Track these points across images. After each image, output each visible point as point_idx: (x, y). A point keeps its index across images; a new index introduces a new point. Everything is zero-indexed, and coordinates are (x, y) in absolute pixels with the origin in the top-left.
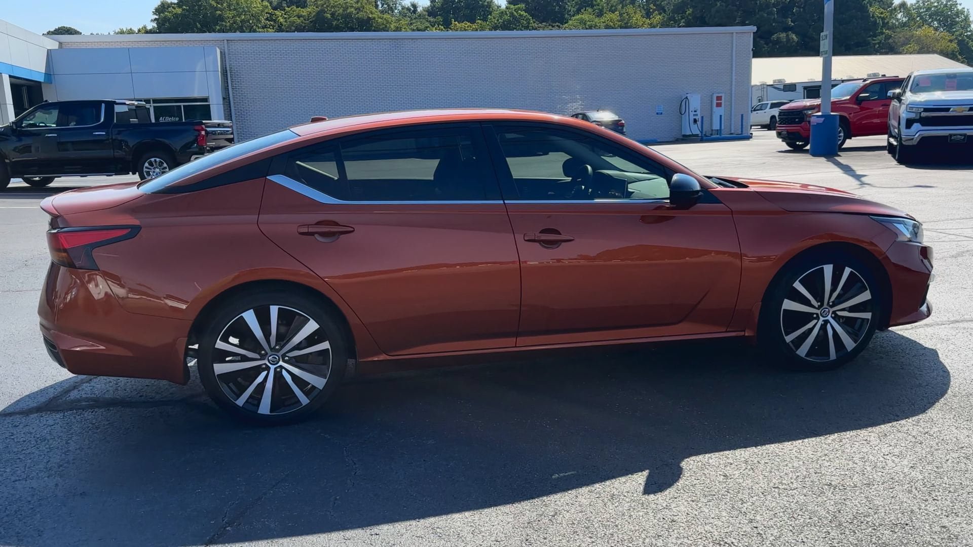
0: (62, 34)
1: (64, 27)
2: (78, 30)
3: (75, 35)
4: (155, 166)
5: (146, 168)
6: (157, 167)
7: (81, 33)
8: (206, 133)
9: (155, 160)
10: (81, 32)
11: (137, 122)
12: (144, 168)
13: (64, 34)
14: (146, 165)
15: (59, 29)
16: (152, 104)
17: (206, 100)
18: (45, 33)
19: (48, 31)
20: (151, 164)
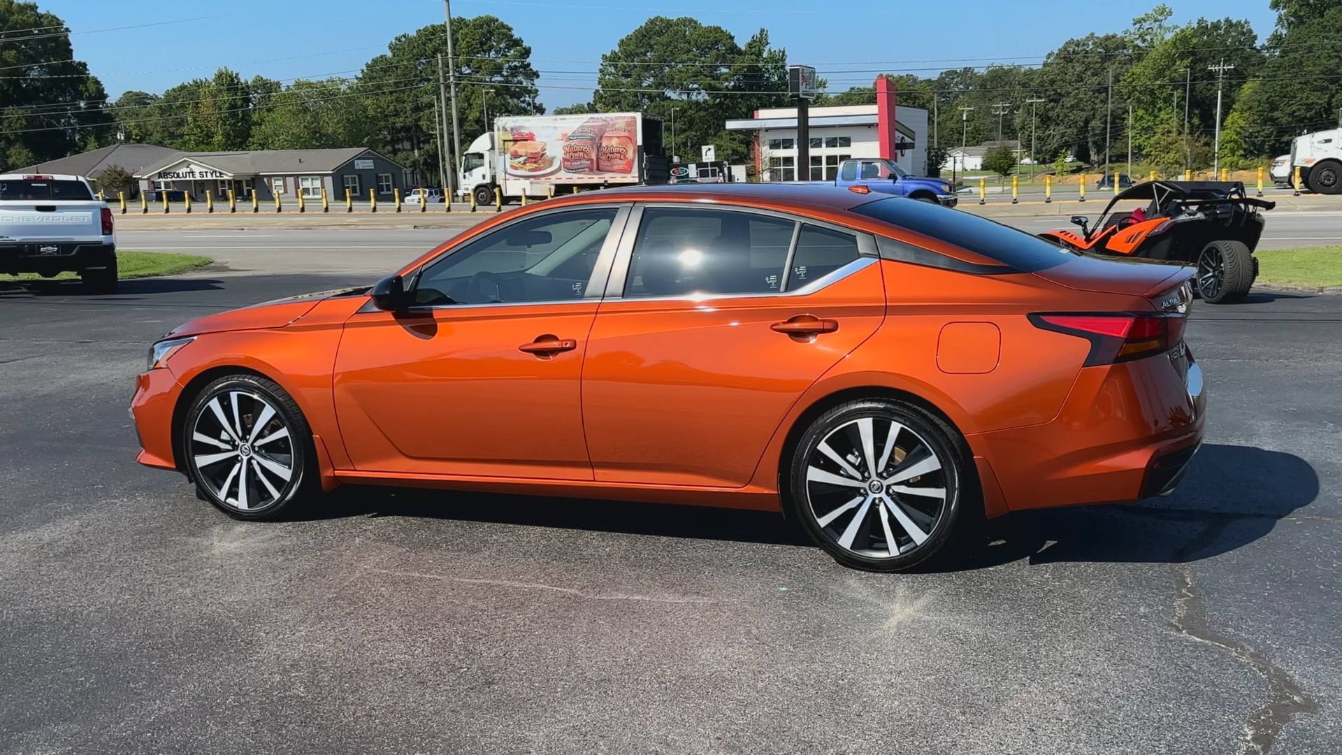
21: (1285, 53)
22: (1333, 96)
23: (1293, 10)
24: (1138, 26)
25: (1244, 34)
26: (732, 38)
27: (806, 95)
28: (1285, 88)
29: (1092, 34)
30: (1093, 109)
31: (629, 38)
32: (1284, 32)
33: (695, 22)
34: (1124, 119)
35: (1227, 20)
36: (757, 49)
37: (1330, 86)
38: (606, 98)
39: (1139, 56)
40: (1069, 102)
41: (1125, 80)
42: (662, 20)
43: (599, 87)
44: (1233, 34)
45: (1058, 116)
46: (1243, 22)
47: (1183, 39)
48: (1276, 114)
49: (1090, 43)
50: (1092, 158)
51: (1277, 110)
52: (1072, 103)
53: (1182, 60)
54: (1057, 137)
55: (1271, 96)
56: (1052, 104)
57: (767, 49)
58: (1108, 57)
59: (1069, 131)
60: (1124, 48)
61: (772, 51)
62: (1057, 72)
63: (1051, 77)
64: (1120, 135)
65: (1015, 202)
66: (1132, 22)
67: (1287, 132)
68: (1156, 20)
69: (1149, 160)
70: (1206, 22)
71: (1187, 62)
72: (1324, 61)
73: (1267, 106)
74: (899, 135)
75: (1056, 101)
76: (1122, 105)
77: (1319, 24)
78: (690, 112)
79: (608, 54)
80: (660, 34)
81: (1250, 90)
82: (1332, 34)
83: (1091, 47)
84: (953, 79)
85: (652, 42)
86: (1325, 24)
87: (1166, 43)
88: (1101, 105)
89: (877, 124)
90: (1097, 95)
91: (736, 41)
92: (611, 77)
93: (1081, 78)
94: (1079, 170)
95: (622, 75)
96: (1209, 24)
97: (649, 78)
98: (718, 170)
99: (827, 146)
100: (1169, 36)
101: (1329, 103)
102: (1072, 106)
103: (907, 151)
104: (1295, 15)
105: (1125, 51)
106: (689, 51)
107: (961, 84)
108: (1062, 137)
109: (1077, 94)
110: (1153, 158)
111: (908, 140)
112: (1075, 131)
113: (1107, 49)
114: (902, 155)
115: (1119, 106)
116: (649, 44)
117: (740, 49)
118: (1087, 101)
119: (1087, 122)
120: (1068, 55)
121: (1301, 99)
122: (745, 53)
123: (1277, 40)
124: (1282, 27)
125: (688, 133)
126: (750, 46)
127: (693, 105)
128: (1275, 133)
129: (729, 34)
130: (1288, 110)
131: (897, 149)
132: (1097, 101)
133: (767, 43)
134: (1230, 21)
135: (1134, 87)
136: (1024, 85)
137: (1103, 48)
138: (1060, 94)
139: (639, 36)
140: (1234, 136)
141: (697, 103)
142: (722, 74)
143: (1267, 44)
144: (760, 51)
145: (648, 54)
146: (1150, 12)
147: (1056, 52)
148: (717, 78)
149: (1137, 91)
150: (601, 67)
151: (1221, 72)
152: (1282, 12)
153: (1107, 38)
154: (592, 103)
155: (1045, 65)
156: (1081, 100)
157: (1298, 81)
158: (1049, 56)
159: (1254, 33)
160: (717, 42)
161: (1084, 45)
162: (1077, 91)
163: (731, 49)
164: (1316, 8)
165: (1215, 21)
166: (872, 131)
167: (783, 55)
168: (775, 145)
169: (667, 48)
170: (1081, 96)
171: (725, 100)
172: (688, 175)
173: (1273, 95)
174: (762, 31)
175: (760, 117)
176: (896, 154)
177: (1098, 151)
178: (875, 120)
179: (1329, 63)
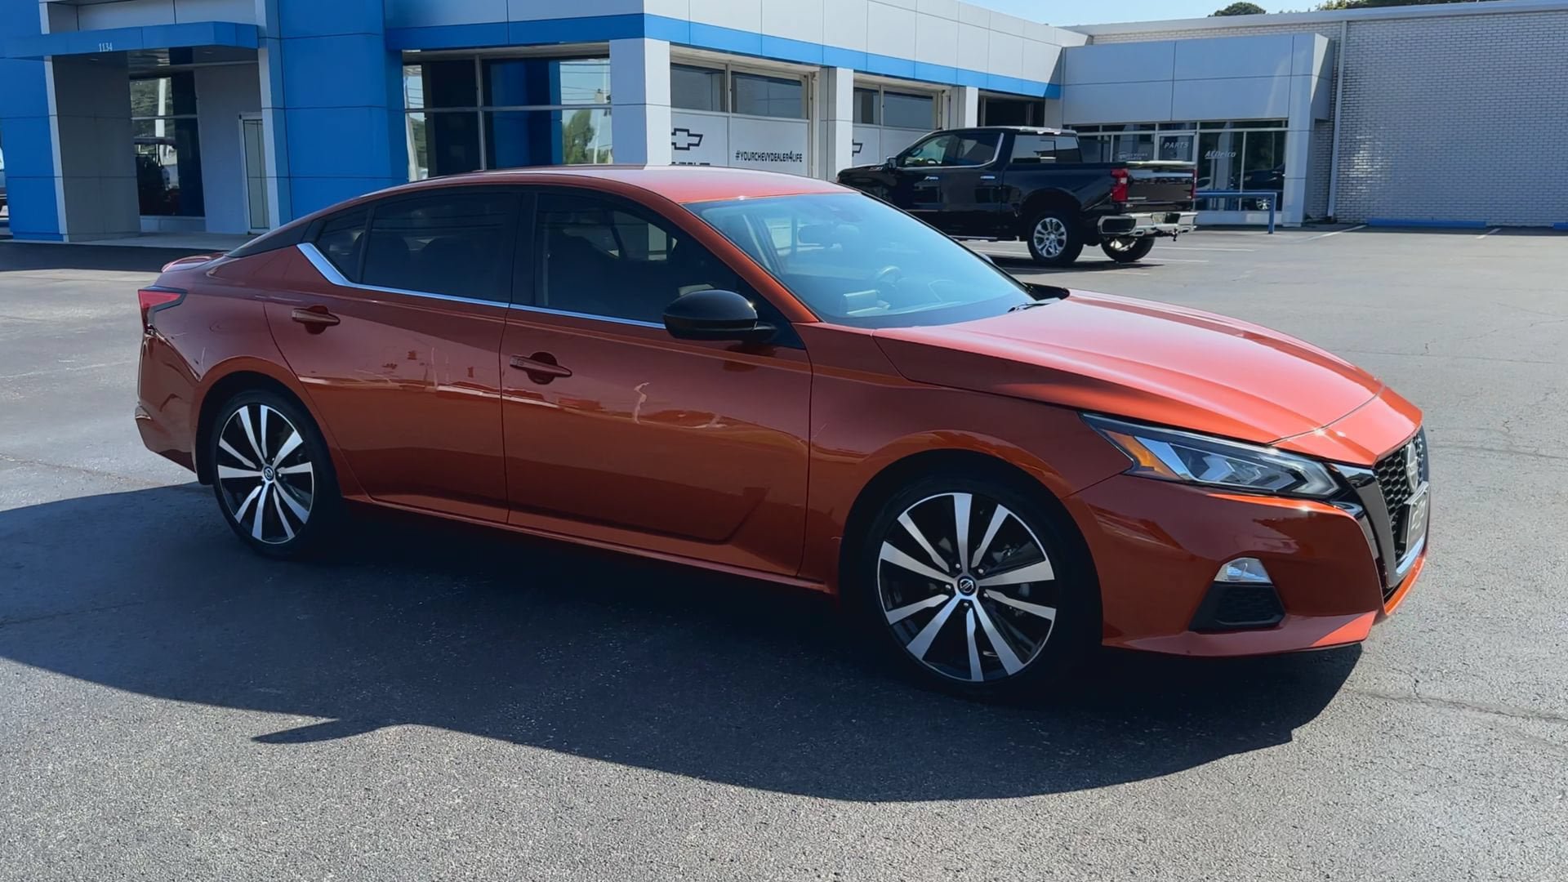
0: (1236, 15)
1: (1241, 3)
2: (1261, 6)
3: (1255, 15)
4: (1050, 230)
5: (1039, 232)
6: (1052, 232)
7: (1264, 12)
8: (1128, 181)
9: (1051, 221)
10: (1264, 9)
11: (1054, 162)
12: (1036, 232)
13: (1239, 14)
14: (1039, 227)
15: (1234, 6)
16: (1198, 130)
17: (1278, 123)
18: (1212, 13)
19: (1216, 11)
20: (1045, 227)
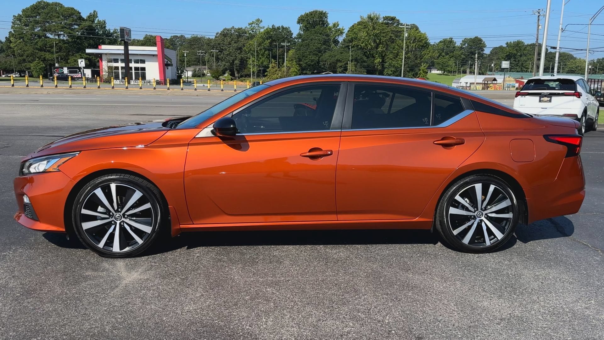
21: (303, 40)
22: (319, 58)
23: (305, 25)
24: (250, 26)
25: (288, 32)
26: (80, 13)
27: (128, 40)
28: (304, 53)
29: (233, 27)
30: (235, 56)
31: (27, 9)
32: (302, 33)
33: (61, 5)
34: (247, 61)
35: (282, 27)
36: (92, 19)
37: (319, 54)
38: (15, 35)
39: (252, 37)
40: (226, 53)
41: (247, 46)
42: (44, 2)
43: (12, 30)
44: (285, 32)
45: (222, 58)
46: (288, 27)
47: (267, 32)
48: (301, 63)
49: (233, 30)
50: (236, 75)
51: (301, 61)
52: (228, 53)
53: (267, 40)
54: (222, 66)
55: (299, 56)
56: (219, 53)
57: (97, 19)
58: (239, 36)
59: (227, 64)
60: (246, 33)
61: (100, 20)
62: (221, 40)
63: (218, 42)
64: (246, 67)
65: (222, 90)
66: (248, 24)
67: (305, 70)
68: (257, 24)
69: (267, 77)
70: (275, 26)
71: (269, 41)
72: (316, 44)
73: (298, 59)
74: (166, 60)
75: (221, 52)
76: (246, 56)
77: (314, 31)
78: (60, 44)
79: (17, 15)
80: (43, 8)
81: (292, 53)
82: (319, 35)
83: (233, 32)
84: (176, 39)
85: (40, 12)
86: (316, 31)
87: (262, 33)
88: (238, 55)
89: (157, 55)
90: (237, 51)
91: (81, 14)
92: (18, 26)
93: (230, 43)
94: (232, 80)
95: (24, 25)
96: (276, 27)
97: (38, 27)
98: (78, 71)
99: (134, 63)
100: (262, 30)
101: (319, 60)
102: (227, 54)
103: (169, 67)
104: (305, 26)
105: (246, 35)
106: (59, 17)
107: (180, 41)
108: (224, 66)
109: (229, 50)
110: (269, 77)
111: (169, 63)
112: (229, 64)
113: (239, 33)
114: (168, 69)
115: (245, 56)
116: (38, 12)
117: (84, 18)
118: (233, 53)
119: (233, 61)
120: (225, 34)
121: (309, 58)
122: (86, 20)
123: (300, 36)
124: (301, 30)
125: (59, 54)
126: (89, 17)
127: (60, 41)
128: (301, 69)
129: (78, 11)
130: (305, 62)
131: (166, 66)
132: (237, 53)
133: (97, 17)
134: (283, 27)
135: (250, 49)
136: (208, 44)
137: (238, 33)
138: (222, 49)
139: (33, 8)
140: (295, 70)
141: (63, 40)
142: (75, 28)
143: (296, 37)
144: (94, 20)
145: (37, 17)
146: (254, 21)
147: (220, 32)
148: (73, 30)
149: (252, 50)
150: (13, 21)
151: (286, 46)
152: (301, 25)
153: (239, 29)
154: (8, 37)
155: (216, 37)
156: (231, 52)
157: (308, 51)
158: (217, 34)
159: (292, 32)
160: (73, 14)
161: (230, 31)
162: (229, 49)
163: (79, 18)
164: (312, 25)
165: (278, 26)
166: (155, 58)
167: (105, 23)
168: (110, 61)
169: (47, 15)
170: (231, 51)
171: (77, 40)
172: (63, 72)
173: (300, 55)
174: (94, 11)
175: (102, 48)
176: (165, 68)
177: (238, 72)
178: (156, 53)
179: (318, 45)
